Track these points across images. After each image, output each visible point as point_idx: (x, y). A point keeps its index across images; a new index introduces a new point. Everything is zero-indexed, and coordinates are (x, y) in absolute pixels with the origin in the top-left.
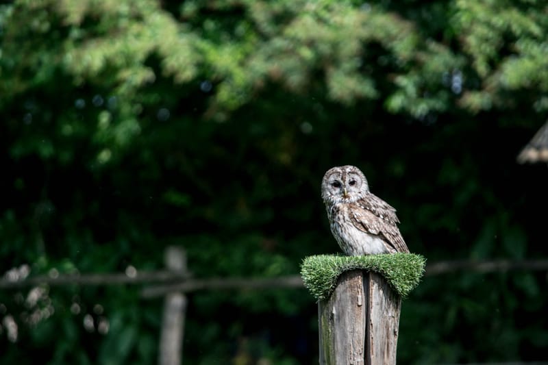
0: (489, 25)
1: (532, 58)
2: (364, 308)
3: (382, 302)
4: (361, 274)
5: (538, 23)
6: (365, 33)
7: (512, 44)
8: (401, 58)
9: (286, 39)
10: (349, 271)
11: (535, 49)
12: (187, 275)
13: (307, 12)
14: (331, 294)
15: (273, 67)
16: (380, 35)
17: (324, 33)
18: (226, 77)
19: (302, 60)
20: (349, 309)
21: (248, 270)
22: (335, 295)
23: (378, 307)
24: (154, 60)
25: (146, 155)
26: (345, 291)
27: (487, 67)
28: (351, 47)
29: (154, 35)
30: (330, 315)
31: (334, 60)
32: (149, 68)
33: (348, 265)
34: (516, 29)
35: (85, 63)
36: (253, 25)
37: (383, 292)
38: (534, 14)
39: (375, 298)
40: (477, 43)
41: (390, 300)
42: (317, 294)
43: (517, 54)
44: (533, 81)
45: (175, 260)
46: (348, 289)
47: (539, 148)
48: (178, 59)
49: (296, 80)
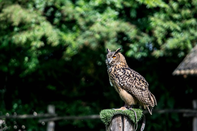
0: (162, 26)
1: (178, 38)
2: (122, 127)
3: (128, 125)
4: (121, 116)
5: (180, 26)
6: (118, 29)
7: (170, 33)
8: (131, 38)
9: (90, 31)
10: (116, 115)
11: (179, 35)
12: (55, 115)
13: (98, 22)
14: (110, 123)
15: (86, 41)
16: (123, 30)
17: (104, 29)
18: (69, 45)
19: (96, 39)
20: (117, 128)
21: (78, 113)
22: (112, 123)
23: (127, 127)
24: (44, 39)
25: (41, 72)
26: (115, 122)
27: (162, 41)
28: (113, 34)
29: (44, 30)
30: (110, 130)
31: (108, 39)
32: (42, 41)
33: (116, 113)
34: (172, 28)
35: (20, 40)
36: (79, 26)
37: (129, 122)
38: (178, 23)
39: (126, 124)
40: (158, 33)
41: (131, 124)
42: (106, 123)
43: (172, 37)
44: (178, 46)
45: (51, 110)
46: (117, 121)
47: (180, 70)
48: (52, 38)
49: (94, 46)
